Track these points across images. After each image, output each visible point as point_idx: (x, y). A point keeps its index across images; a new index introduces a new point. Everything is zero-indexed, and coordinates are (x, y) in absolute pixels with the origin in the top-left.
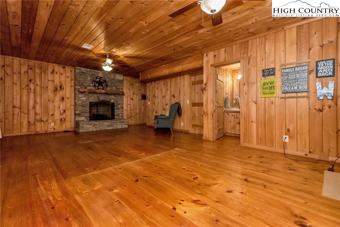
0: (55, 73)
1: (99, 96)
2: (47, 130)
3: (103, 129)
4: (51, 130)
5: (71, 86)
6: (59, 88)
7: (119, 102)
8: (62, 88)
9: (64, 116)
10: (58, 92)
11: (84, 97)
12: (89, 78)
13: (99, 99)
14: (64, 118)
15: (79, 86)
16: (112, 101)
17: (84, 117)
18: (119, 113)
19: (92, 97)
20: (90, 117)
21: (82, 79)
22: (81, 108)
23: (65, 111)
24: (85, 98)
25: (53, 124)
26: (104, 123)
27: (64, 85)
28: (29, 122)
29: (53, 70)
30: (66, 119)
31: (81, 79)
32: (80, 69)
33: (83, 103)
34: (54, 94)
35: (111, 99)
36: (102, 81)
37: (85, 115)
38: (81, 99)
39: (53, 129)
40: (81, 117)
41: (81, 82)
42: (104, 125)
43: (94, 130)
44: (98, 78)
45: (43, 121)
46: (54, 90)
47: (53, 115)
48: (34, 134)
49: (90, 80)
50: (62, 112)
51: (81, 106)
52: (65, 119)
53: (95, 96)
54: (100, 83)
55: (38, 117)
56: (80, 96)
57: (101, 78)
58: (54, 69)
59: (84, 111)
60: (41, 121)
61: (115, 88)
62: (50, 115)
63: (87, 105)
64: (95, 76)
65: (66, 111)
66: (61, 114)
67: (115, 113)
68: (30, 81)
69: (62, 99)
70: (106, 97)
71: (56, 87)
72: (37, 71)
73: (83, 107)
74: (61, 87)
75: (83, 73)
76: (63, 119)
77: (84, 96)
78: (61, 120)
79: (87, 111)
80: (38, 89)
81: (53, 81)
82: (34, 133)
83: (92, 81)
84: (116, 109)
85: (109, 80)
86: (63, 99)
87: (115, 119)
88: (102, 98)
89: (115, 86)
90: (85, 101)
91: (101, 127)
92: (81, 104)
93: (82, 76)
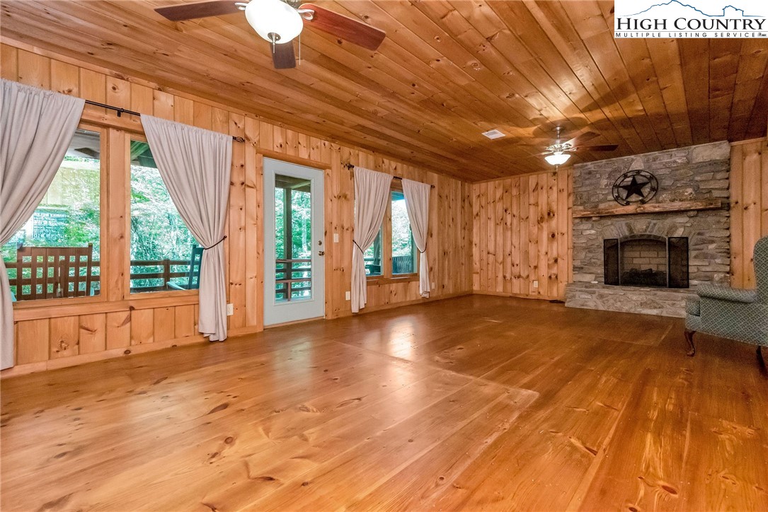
0: (539, 188)
1: (632, 221)
2: (527, 293)
3: (625, 309)
4: (534, 295)
5: (569, 209)
6: (546, 216)
7: (707, 235)
8: (552, 215)
9: (554, 271)
10: (545, 225)
11: (592, 228)
12: (604, 182)
13: (631, 230)
14: (555, 274)
15: (581, 204)
16: (679, 233)
17: (590, 275)
18: (708, 269)
19: (612, 227)
20: (606, 276)
21: (588, 188)
22: (584, 253)
23: (556, 261)
24: (593, 232)
25: (536, 284)
26: (630, 296)
27: (554, 208)
28: (505, 277)
29: (537, 184)
30: (559, 277)
31: (584, 189)
32: (581, 167)
33: (590, 243)
34: (538, 228)
35: (674, 228)
36: (640, 180)
37: (594, 270)
38: (584, 234)
39: (536, 293)
40: (585, 275)
41: (585, 195)
42: (629, 300)
43: (601, 308)
44: (629, 174)
45: (522, 277)
46: (538, 221)
47: (536, 267)
48: (510, 297)
49: (606, 185)
50: (552, 261)
51: (584, 249)
52: (557, 277)
53: (622, 223)
54: (634, 188)
55: (516, 270)
56: (581, 227)
57: (638, 172)
58: (539, 182)
59: (593, 260)
60: (519, 277)
61: (690, 190)
62: (532, 267)
63: (598, 247)
64: (620, 172)
65: (559, 260)
66: (549, 266)
67: (691, 269)
68: (506, 211)
69: (550, 236)
70: (655, 221)
71: (542, 214)
72: (515, 192)
73: (590, 252)
74: (549, 214)
75: (590, 173)
76: (553, 277)
77: (590, 225)
78: (550, 277)
79: (599, 263)
80: (515, 221)
81: (536, 204)
82: (511, 295)
83: (611, 187)
84: (696, 257)
85: (667, 171)
86: (553, 236)
87: (691, 289)
88: (640, 226)
89: (690, 186)
90: (594, 237)
91: (619, 303)
92: (584, 245)
93: (587, 182)
